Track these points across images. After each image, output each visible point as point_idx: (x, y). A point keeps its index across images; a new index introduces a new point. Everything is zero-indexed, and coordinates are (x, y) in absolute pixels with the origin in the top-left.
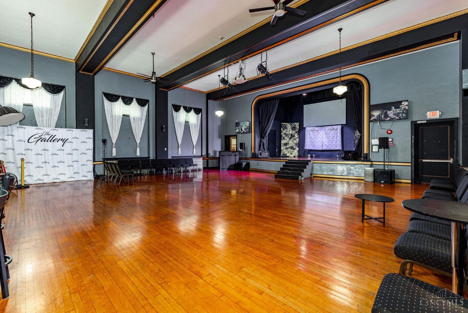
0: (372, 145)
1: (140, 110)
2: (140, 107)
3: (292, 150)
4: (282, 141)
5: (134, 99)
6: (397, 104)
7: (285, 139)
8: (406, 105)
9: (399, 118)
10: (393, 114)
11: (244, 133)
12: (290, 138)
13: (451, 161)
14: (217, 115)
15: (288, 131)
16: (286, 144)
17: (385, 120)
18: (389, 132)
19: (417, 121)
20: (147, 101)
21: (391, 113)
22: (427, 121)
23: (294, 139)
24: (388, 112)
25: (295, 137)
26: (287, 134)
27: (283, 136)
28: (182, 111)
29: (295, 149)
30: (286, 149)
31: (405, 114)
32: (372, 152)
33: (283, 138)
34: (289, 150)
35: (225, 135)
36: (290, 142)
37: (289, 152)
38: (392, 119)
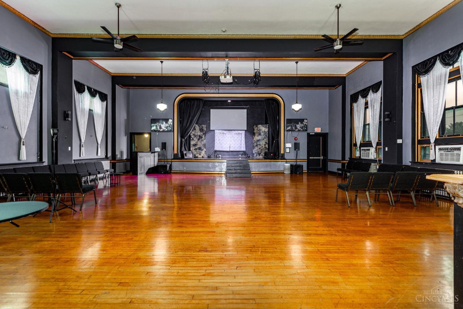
0: (286, 148)
1: (26, 80)
2: (27, 73)
3: (201, 151)
4: (191, 142)
5: (18, 58)
6: (302, 121)
7: (194, 139)
8: (306, 122)
9: (303, 130)
10: (300, 127)
11: (164, 131)
12: (199, 140)
13: (322, 158)
14: (158, 109)
15: (197, 132)
16: (195, 145)
17: (295, 131)
18: (296, 139)
19: (310, 133)
20: (40, 67)
21: (298, 126)
22: (315, 133)
23: (202, 140)
24: (297, 125)
25: (202, 139)
26: (196, 135)
27: (192, 137)
28: (86, 94)
29: (203, 150)
30: (195, 150)
31: (306, 128)
32: (286, 152)
33: (192, 139)
34: (198, 150)
35: (130, 132)
36: (198, 143)
37: (198, 153)
38: (299, 131)
